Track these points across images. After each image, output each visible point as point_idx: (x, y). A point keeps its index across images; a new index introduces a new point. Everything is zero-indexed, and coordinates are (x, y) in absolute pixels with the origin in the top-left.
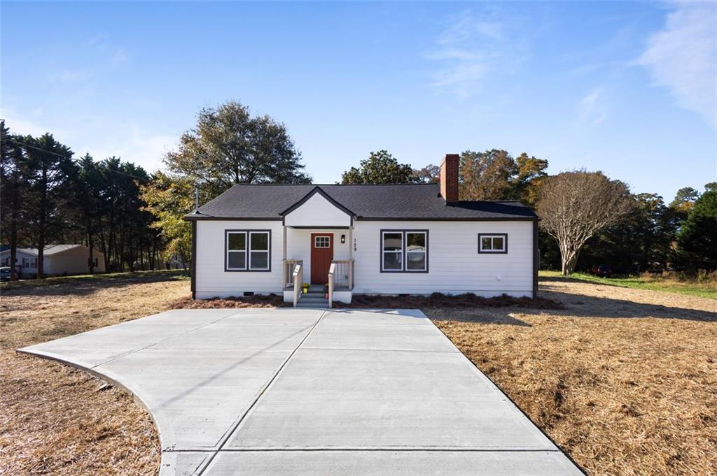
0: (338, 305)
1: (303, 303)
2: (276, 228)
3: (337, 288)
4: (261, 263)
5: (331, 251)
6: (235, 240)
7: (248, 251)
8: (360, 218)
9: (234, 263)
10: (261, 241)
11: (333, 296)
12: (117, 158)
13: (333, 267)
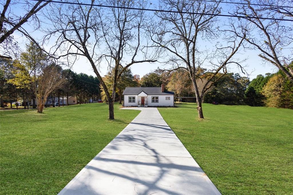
0: (146, 107)
1: (141, 107)
2: (136, 96)
3: (146, 105)
4: (134, 101)
5: (144, 99)
6: (130, 98)
7: (132, 100)
8: (149, 95)
9: (130, 101)
10: (134, 98)
11: (145, 106)
12: (82, 73)
13: (145, 102)
